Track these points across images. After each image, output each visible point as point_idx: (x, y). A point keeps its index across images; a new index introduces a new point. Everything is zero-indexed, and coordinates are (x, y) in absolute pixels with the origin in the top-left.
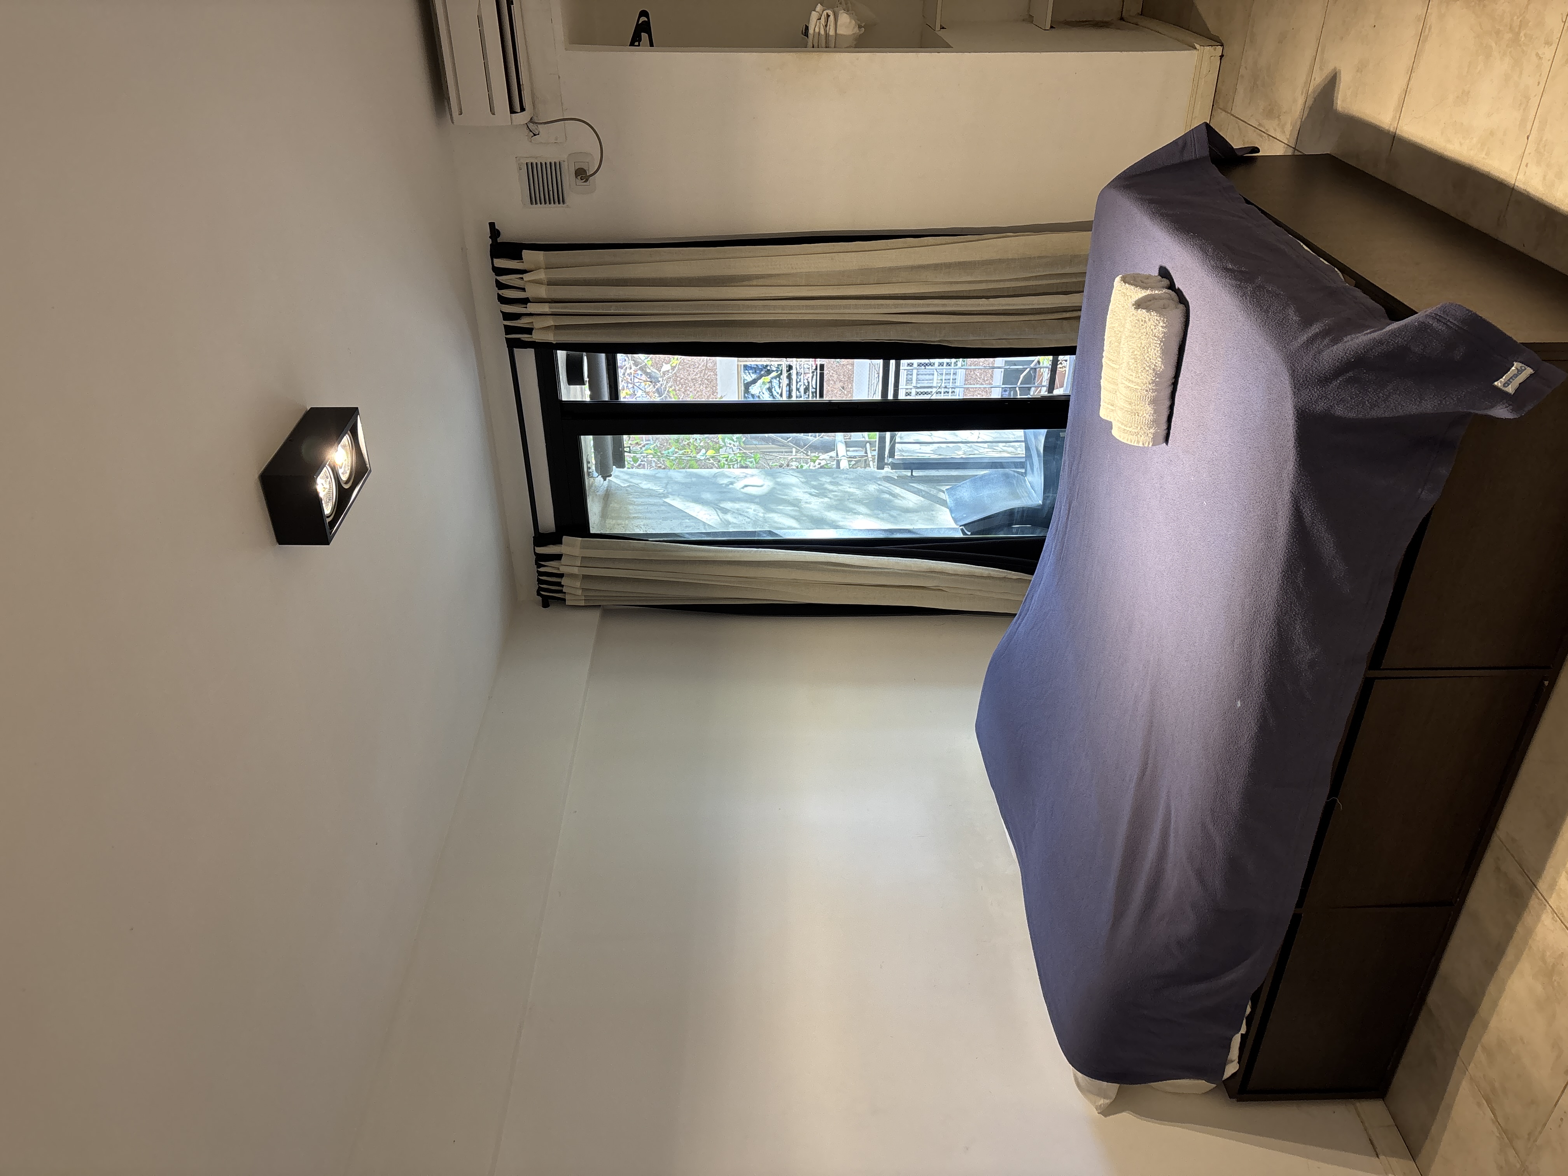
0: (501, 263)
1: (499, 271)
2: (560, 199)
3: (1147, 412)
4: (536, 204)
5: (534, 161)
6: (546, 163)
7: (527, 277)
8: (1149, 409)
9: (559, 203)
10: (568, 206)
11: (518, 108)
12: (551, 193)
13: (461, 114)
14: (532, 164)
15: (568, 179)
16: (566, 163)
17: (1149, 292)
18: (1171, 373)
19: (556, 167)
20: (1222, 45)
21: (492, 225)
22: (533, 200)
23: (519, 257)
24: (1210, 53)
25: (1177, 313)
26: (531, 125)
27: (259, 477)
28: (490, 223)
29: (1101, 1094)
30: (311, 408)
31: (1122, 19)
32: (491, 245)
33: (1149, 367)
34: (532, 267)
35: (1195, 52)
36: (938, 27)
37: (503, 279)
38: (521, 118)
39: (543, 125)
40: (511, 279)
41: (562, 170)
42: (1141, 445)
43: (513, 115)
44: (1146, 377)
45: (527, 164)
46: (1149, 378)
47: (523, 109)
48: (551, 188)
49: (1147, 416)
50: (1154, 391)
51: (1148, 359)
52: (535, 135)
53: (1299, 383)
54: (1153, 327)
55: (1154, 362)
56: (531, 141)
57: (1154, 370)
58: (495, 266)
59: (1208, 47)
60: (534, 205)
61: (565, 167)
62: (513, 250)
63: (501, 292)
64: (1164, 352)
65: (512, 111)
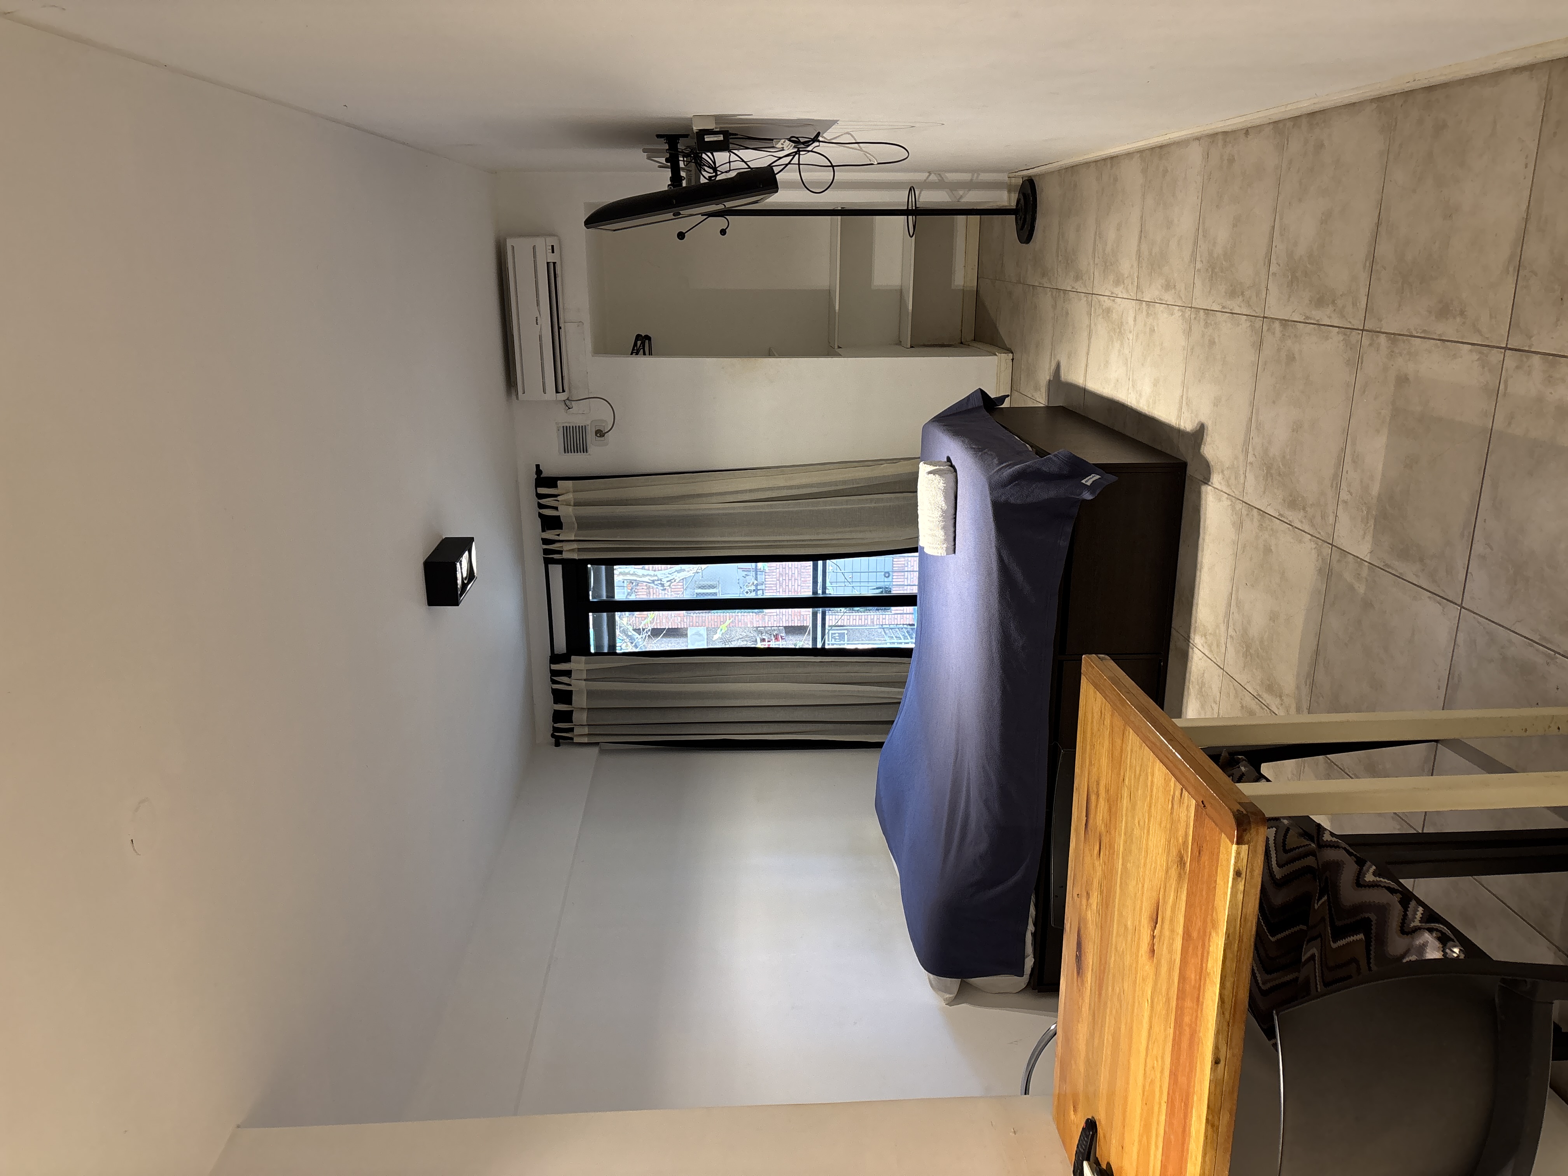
0: (542, 491)
1: (540, 496)
2: (585, 450)
3: (941, 534)
4: (568, 452)
5: (568, 425)
6: (576, 427)
7: (559, 498)
8: (942, 533)
9: (584, 452)
10: (589, 454)
11: (561, 390)
12: (578, 445)
13: (524, 393)
14: (566, 427)
15: (590, 436)
16: (589, 426)
17: (937, 467)
18: (953, 511)
19: (582, 429)
20: (1012, 353)
21: (538, 466)
22: (566, 450)
23: (556, 486)
24: (1005, 358)
25: (951, 476)
26: (567, 402)
27: (424, 563)
28: (536, 465)
30: (446, 538)
31: (962, 343)
32: (536, 479)
33: (938, 507)
34: (564, 492)
35: (996, 357)
36: (836, 347)
37: (543, 501)
38: (562, 396)
39: (575, 402)
40: (548, 501)
41: (587, 431)
42: (939, 555)
43: (558, 394)
44: (938, 514)
45: (563, 427)
46: (939, 514)
47: (564, 391)
48: (578, 443)
49: (941, 537)
50: (945, 521)
51: (937, 502)
52: (569, 408)
53: (992, 488)
54: (937, 484)
55: (941, 504)
56: (567, 413)
57: (941, 509)
58: (539, 492)
59: (1003, 354)
60: (567, 454)
61: (588, 428)
62: (552, 482)
63: (541, 511)
64: (946, 497)
65: (557, 392)
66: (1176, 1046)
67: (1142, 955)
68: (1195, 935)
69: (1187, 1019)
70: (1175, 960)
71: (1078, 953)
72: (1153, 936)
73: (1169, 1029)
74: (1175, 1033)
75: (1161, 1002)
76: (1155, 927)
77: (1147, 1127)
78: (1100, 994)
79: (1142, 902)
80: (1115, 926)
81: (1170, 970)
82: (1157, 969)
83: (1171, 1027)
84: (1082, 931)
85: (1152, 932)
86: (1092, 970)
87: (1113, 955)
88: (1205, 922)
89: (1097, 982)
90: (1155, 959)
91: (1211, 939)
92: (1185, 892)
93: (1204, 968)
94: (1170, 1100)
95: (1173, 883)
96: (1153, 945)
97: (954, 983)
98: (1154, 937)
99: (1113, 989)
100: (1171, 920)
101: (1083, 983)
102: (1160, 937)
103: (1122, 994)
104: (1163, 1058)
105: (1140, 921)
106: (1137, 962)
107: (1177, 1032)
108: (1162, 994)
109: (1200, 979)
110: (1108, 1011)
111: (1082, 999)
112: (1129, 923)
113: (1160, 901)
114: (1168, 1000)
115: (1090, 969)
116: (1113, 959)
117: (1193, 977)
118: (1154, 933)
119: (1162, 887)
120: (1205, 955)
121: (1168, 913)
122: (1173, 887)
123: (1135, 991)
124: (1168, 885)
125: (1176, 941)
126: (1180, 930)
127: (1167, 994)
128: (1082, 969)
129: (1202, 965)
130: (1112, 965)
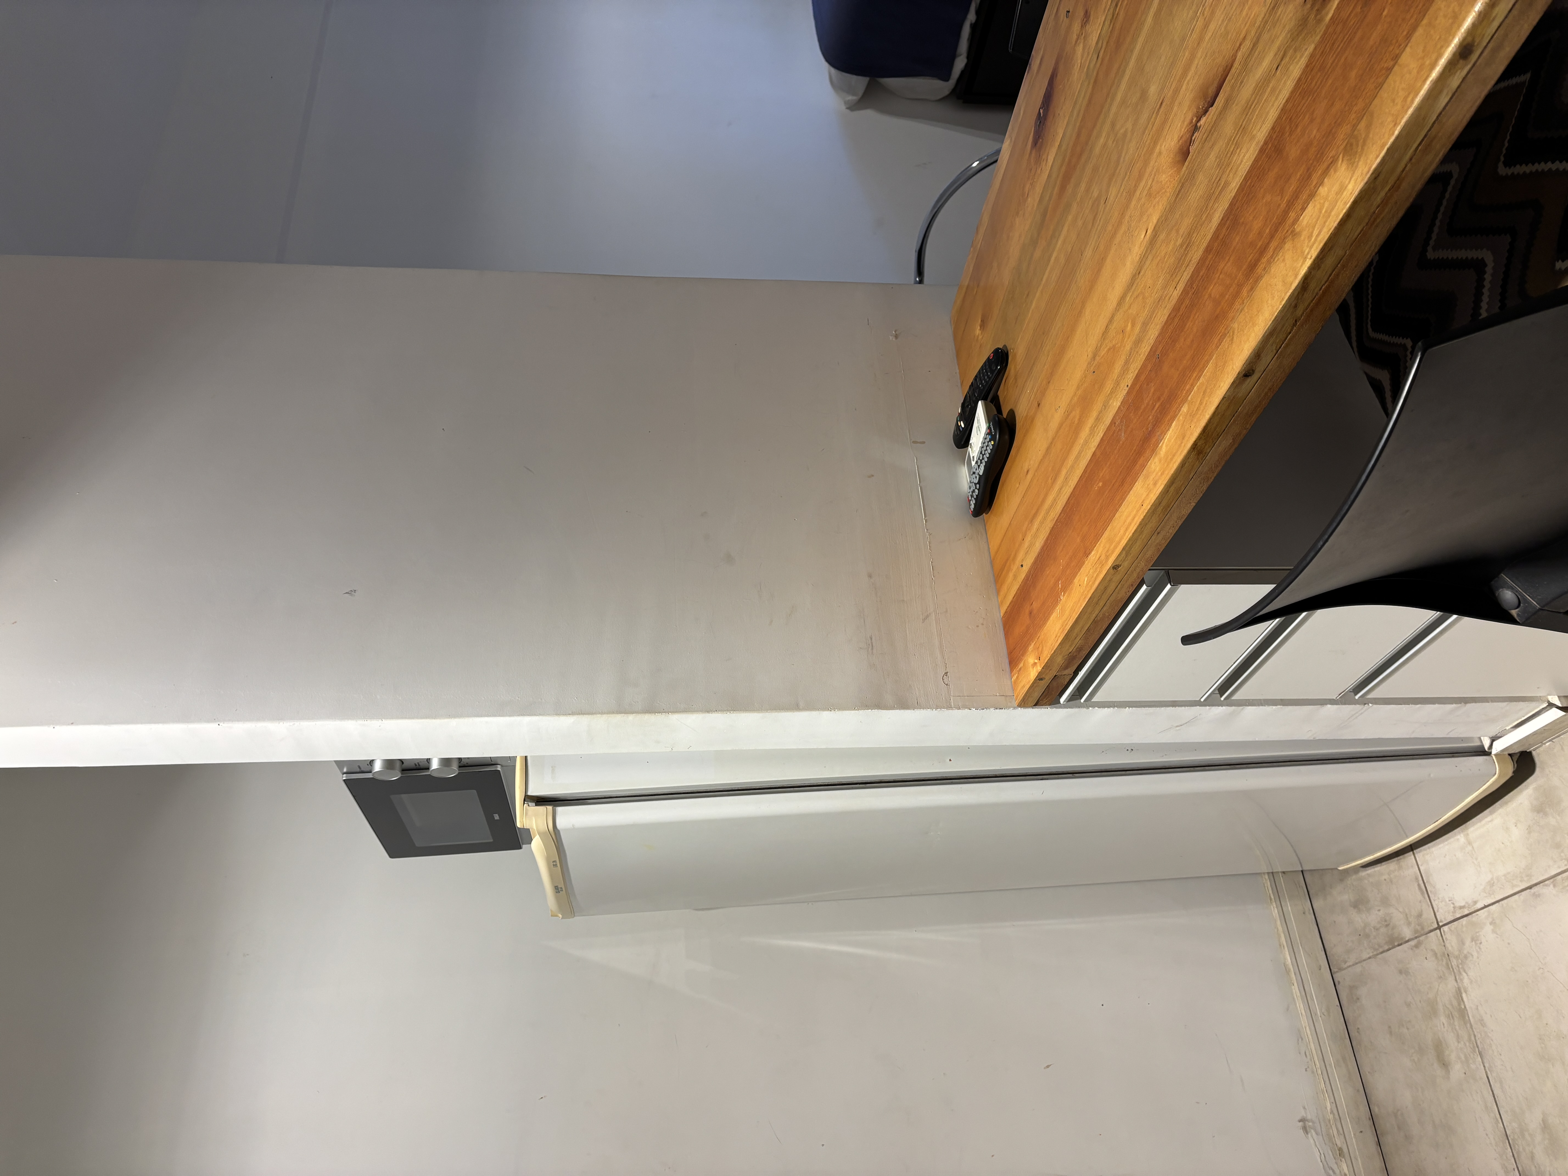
29: (849, 90)
66: (1176, 320)
67: (1160, 153)
68: (1293, 152)
69: (1214, 290)
70: (1227, 184)
71: (1041, 111)
72: (1196, 125)
73: (1172, 289)
74: (1181, 300)
75: (1172, 242)
76: (1206, 112)
77: (1084, 401)
78: (1063, 188)
79: (1192, 57)
80: (1123, 86)
81: (1210, 197)
82: (1182, 187)
83: (1178, 288)
84: (1059, 77)
85: (1195, 119)
86: (1060, 146)
87: (1104, 135)
88: (1329, 135)
89: (1064, 168)
90: (1184, 168)
91: (1332, 171)
92: (1303, 62)
93: (1289, 221)
94: (1138, 387)
95: (1280, 35)
96: (1190, 142)
97: (860, 82)
98: (1196, 128)
99: (1087, 190)
100: (1248, 109)
101: (1038, 160)
102: (1210, 133)
103: (1102, 202)
104: (1145, 324)
105: (1177, 91)
106: (1146, 163)
107: (1187, 302)
108: (1177, 231)
109: (1272, 236)
110: (1070, 218)
111: (1031, 184)
112: (1153, 89)
113: (1236, 65)
114: (1187, 244)
115: (1057, 144)
116: (1102, 140)
117: (1257, 225)
118: (1199, 120)
119: (1249, 38)
120: (1304, 196)
121: (1246, 92)
122: (1278, 43)
123: (1127, 206)
124: (1266, 36)
125: (1244, 150)
126: (1261, 132)
127: (1189, 235)
128: (1043, 140)
129: (1286, 212)
130: (1097, 150)
